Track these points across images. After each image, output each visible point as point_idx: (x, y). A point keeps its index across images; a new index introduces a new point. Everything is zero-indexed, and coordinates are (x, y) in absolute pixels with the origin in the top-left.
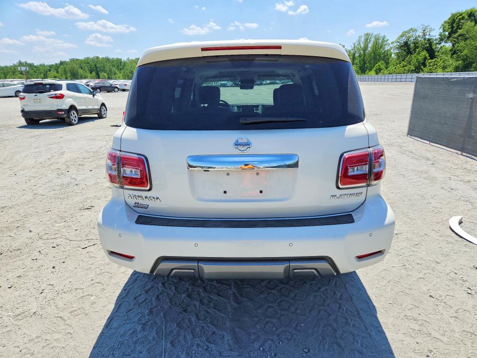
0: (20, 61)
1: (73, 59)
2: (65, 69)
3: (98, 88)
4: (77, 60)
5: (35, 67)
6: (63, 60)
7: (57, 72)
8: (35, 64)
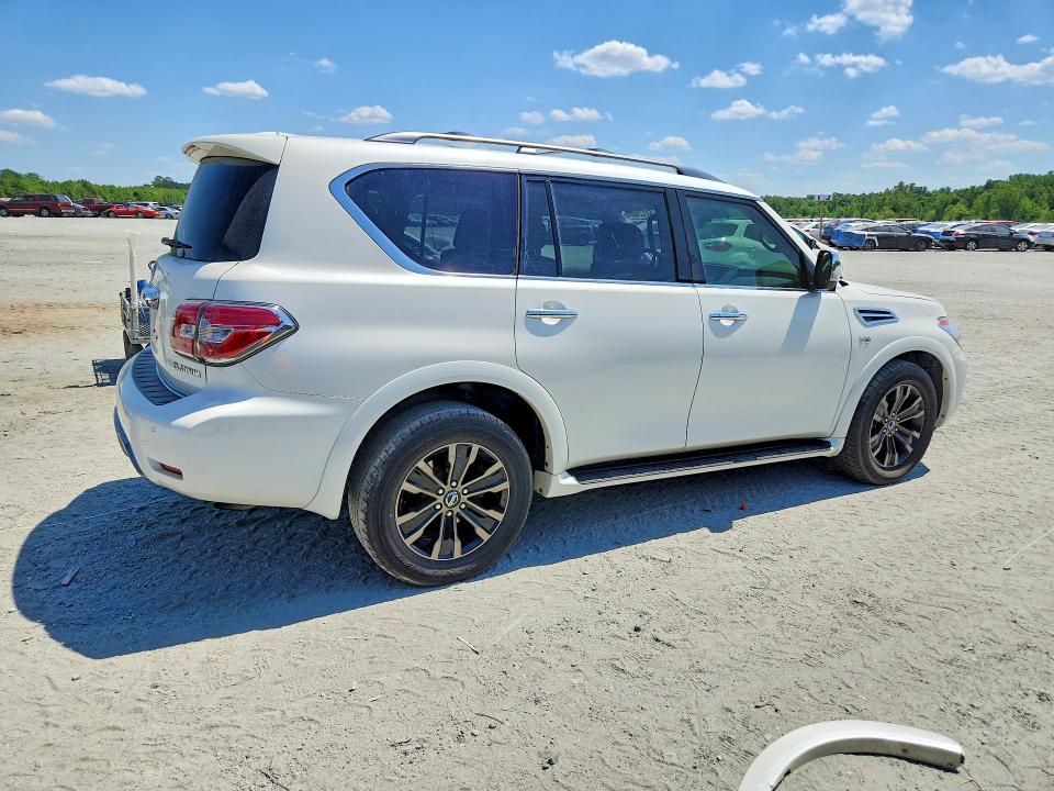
0: (901, 183)
1: (1019, 177)
2: (989, 197)
3: (972, 240)
4: (1028, 176)
5: (929, 195)
6: (994, 179)
7: (970, 206)
8: (930, 190)
